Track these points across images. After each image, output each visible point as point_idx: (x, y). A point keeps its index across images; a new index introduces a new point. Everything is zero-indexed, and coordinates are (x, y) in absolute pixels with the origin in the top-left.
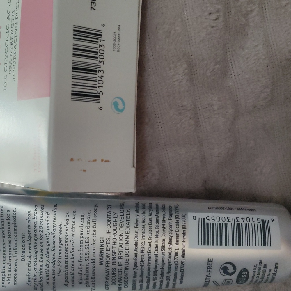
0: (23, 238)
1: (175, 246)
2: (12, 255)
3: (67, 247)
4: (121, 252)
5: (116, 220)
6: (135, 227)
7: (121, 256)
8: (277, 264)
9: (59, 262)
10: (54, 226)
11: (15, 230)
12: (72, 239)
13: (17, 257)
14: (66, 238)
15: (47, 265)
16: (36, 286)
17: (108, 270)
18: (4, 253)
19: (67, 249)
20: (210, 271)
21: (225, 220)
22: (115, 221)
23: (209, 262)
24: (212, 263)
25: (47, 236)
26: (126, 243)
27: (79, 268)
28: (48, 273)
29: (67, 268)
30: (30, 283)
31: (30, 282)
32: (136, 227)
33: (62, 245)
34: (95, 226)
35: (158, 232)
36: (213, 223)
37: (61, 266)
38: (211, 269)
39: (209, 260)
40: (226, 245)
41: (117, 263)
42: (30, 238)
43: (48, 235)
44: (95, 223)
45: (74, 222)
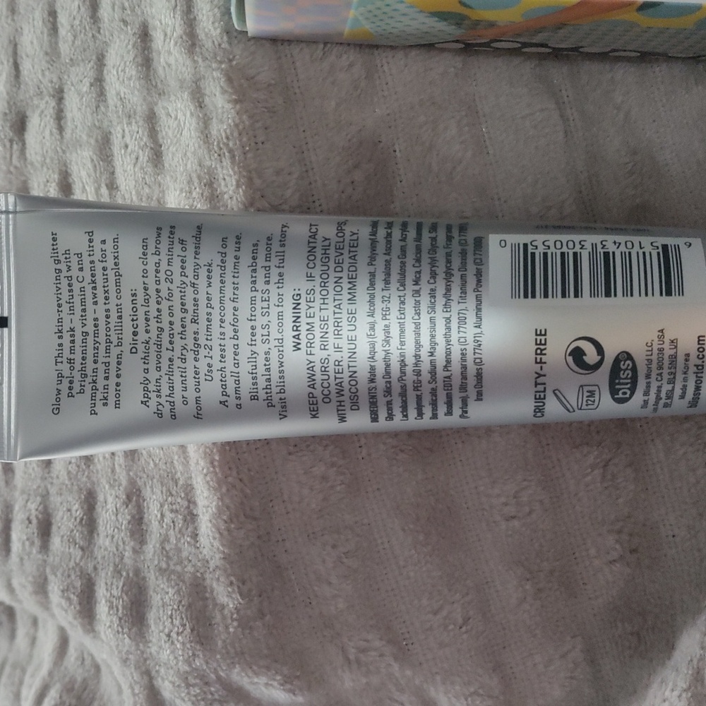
0: (134, 302)
1: (459, 303)
2: (112, 343)
3: (223, 312)
4: (339, 320)
5: (328, 252)
6: (368, 265)
7: (339, 329)
8: (701, 338)
9: (206, 347)
10: (196, 267)
11: (118, 284)
12: (234, 294)
13: (121, 346)
14: (221, 293)
15: (183, 357)
16: (160, 407)
17: (312, 364)
18: (96, 339)
19: (223, 318)
20: (543, 361)
21: (574, 246)
22: (325, 254)
23: (539, 338)
24: (545, 339)
25: (181, 292)
26: (349, 300)
27: (250, 360)
28: (184, 374)
29: (225, 362)
30: (148, 401)
31: (147, 398)
32: (370, 264)
33: (213, 308)
34: (281, 265)
35: (419, 272)
36: (547, 253)
37: (211, 357)
38: (545, 354)
39: (538, 333)
40: (576, 296)
41: (330, 347)
42: (148, 300)
43: (185, 288)
44: (282, 258)
45: (236, 258)
